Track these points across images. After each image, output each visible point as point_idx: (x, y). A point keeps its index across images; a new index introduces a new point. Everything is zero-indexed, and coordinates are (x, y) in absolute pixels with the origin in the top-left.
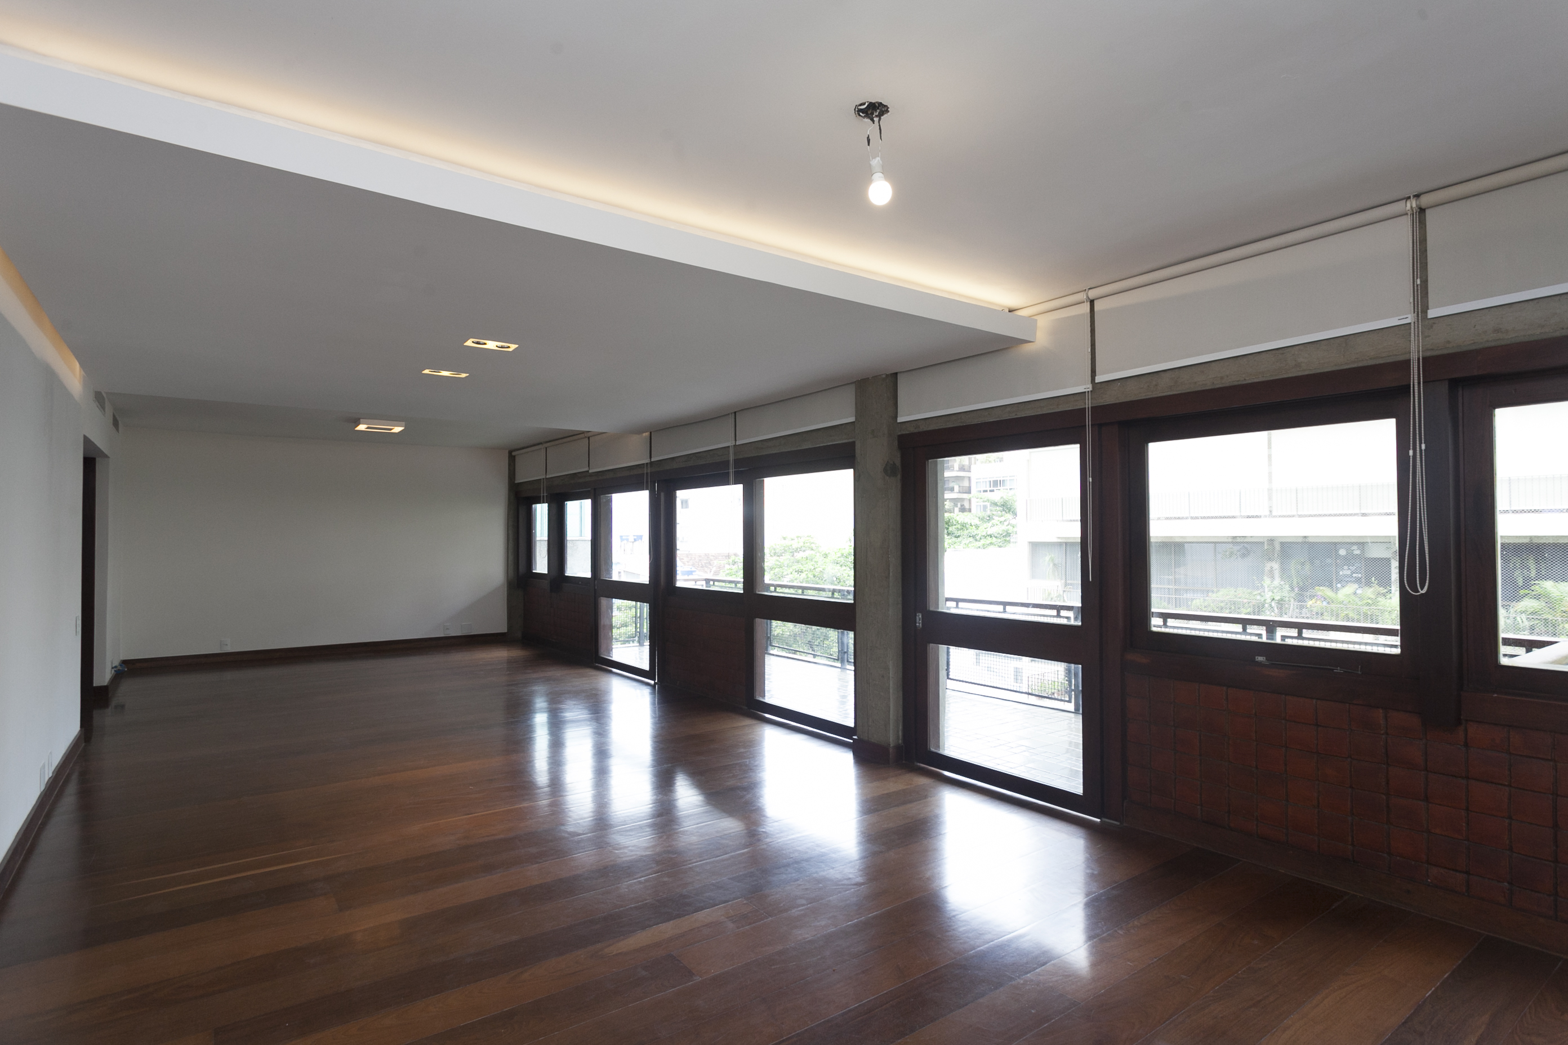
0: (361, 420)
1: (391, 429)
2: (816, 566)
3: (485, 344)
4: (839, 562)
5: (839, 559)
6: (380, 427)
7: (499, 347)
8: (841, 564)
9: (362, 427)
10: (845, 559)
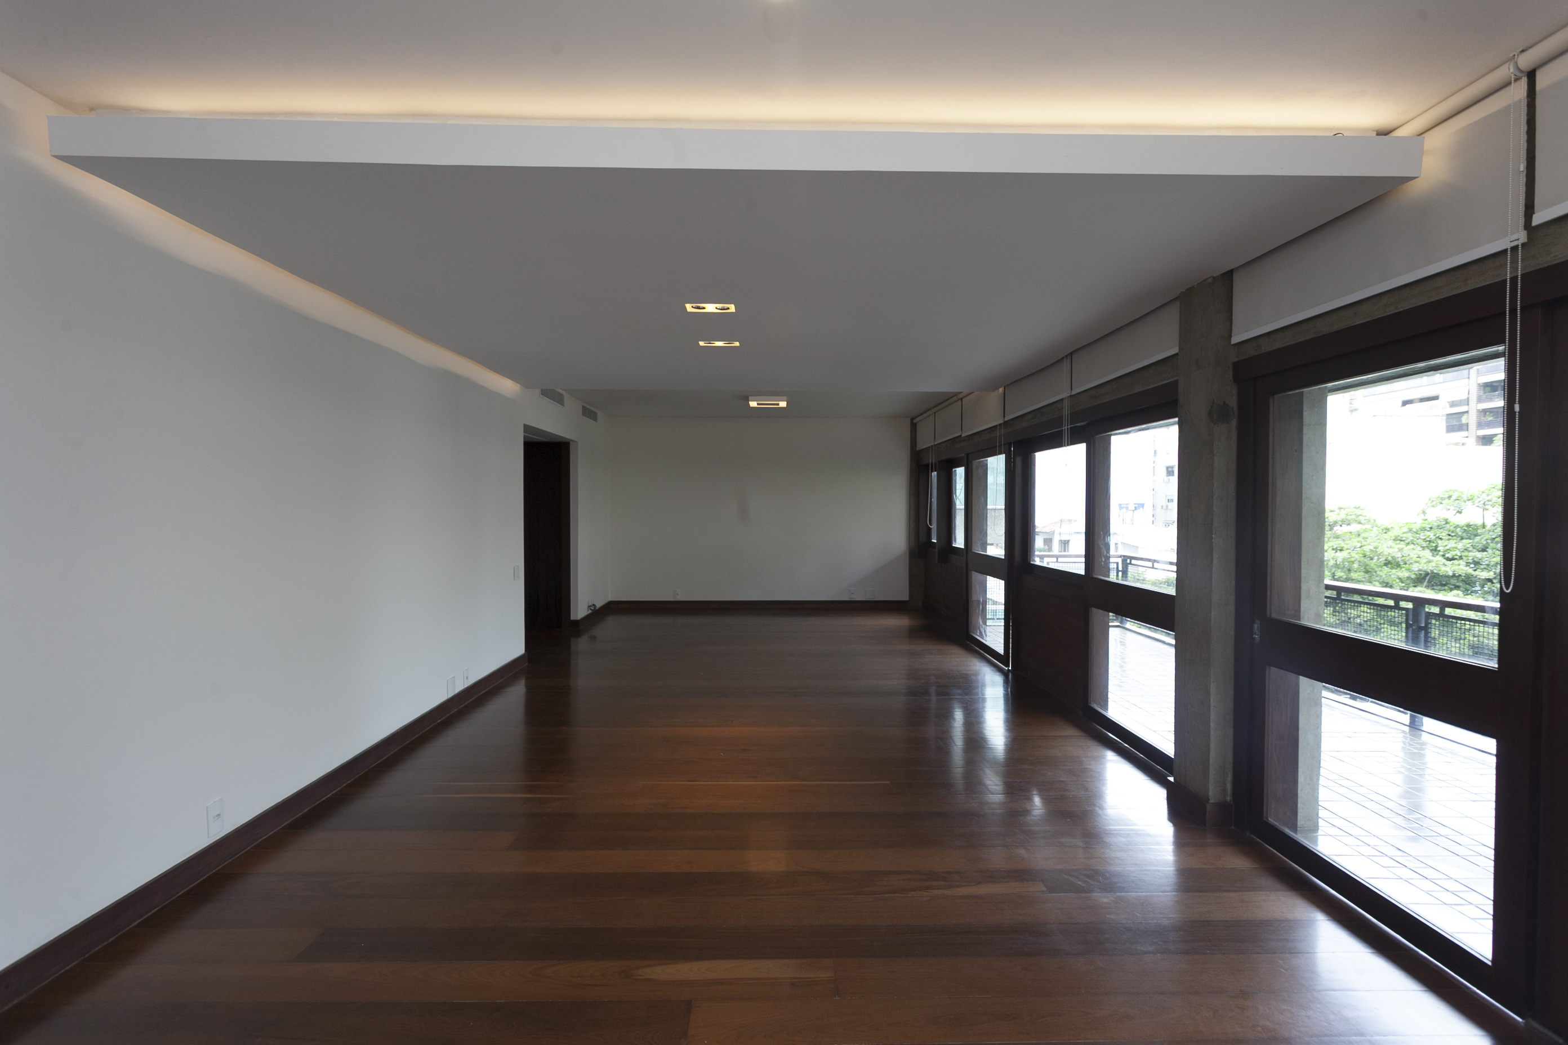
0: (750, 397)
1: (778, 404)
2: (1364, 543)
3: (704, 308)
4: (1403, 539)
5: (1405, 535)
6: (768, 403)
7: (719, 309)
8: (1407, 541)
9: (753, 404)
10: (1415, 535)
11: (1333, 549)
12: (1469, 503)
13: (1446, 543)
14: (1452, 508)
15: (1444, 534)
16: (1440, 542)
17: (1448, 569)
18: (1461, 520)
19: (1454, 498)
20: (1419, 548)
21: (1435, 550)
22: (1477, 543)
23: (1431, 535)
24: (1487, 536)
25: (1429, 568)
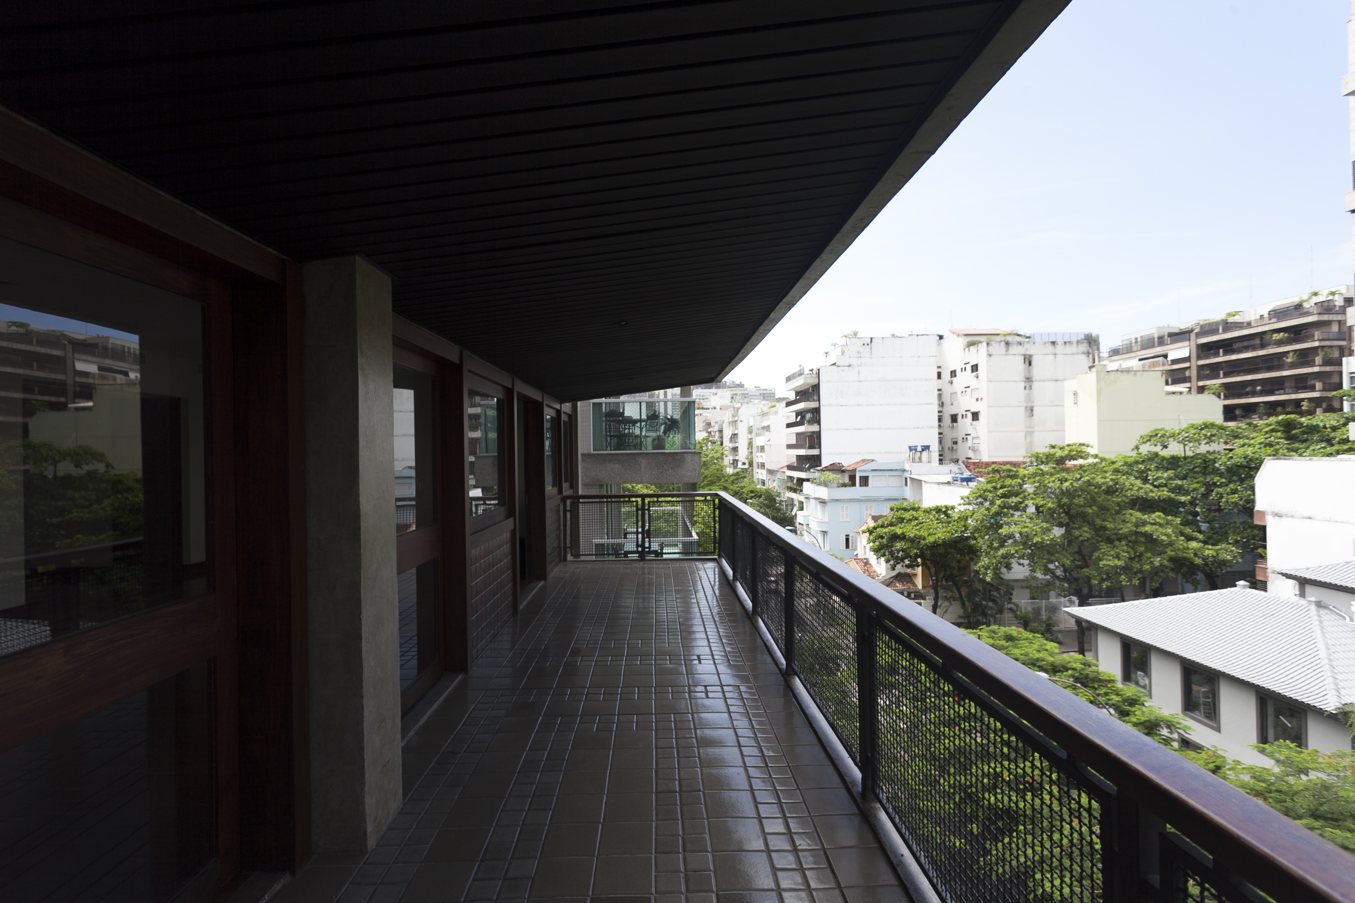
11: (1059, 480)
12: (1171, 439)
13: (1154, 473)
14: (1159, 444)
15: (1153, 466)
16: (1149, 473)
17: (1155, 494)
18: (1166, 453)
19: (1159, 435)
20: (1133, 478)
21: (1145, 480)
22: (1179, 472)
23: (1142, 467)
24: (1186, 467)
25: (1141, 493)
